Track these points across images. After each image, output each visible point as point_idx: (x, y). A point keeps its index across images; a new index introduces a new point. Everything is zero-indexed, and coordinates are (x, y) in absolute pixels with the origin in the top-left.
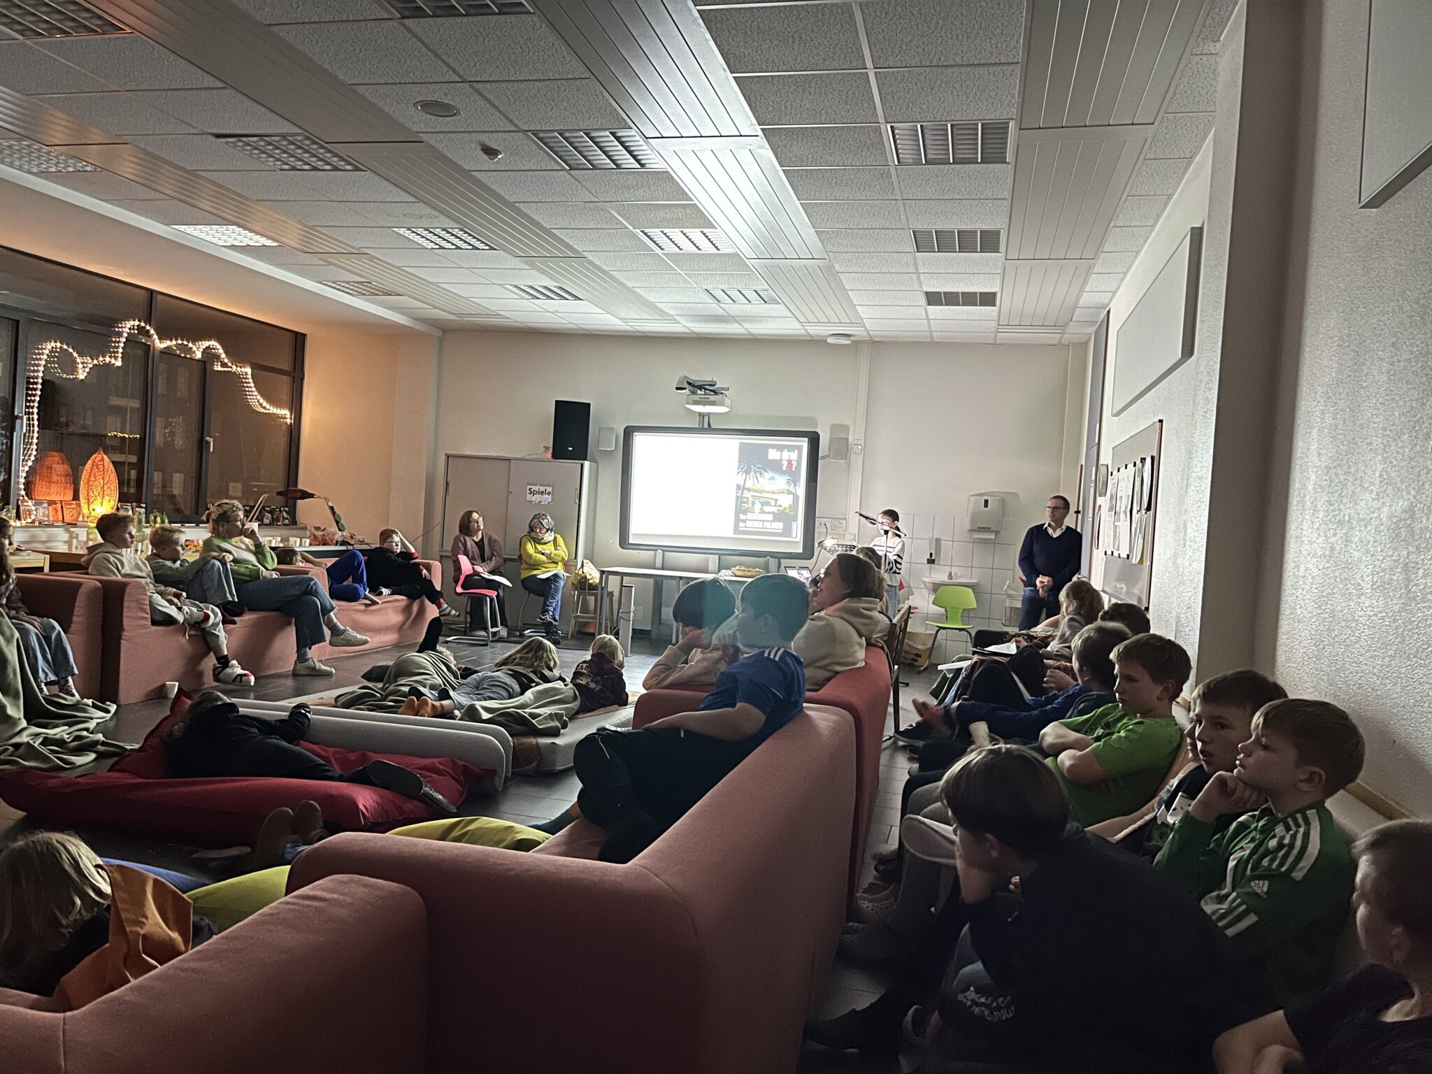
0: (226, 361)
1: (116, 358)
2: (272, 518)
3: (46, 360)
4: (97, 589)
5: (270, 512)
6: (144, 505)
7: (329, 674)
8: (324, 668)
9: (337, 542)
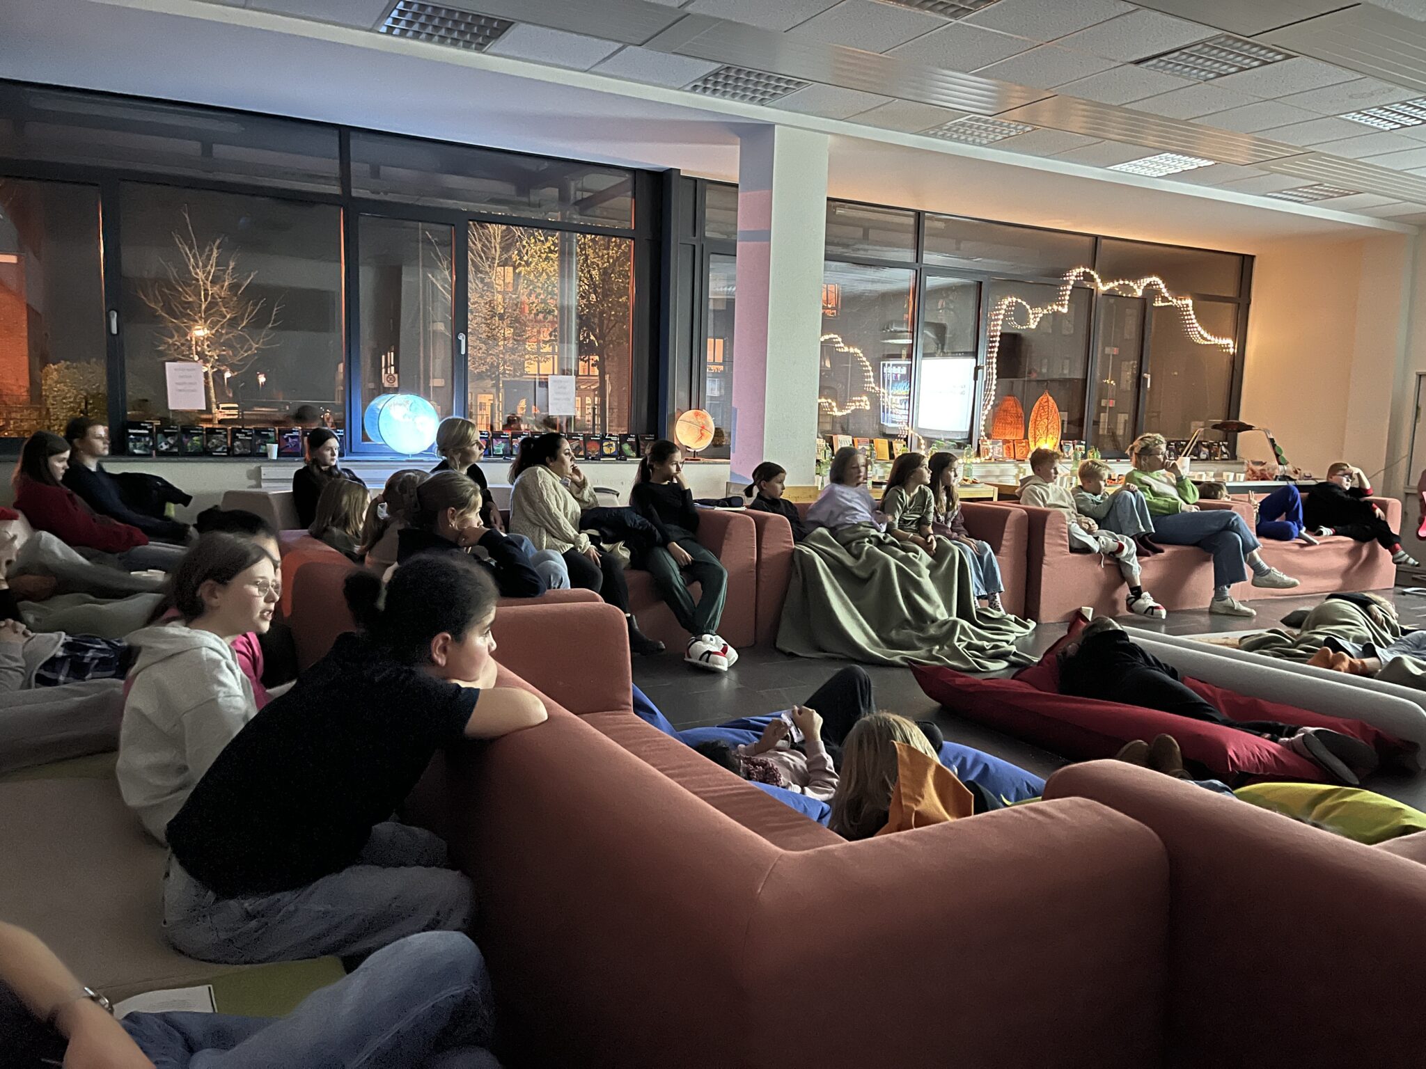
0: (1167, 295)
1: (1063, 305)
2: (1210, 452)
3: (1004, 315)
4: (1023, 517)
5: (1208, 447)
6: (1084, 442)
7: (1249, 616)
8: (1243, 608)
9: (1277, 476)
